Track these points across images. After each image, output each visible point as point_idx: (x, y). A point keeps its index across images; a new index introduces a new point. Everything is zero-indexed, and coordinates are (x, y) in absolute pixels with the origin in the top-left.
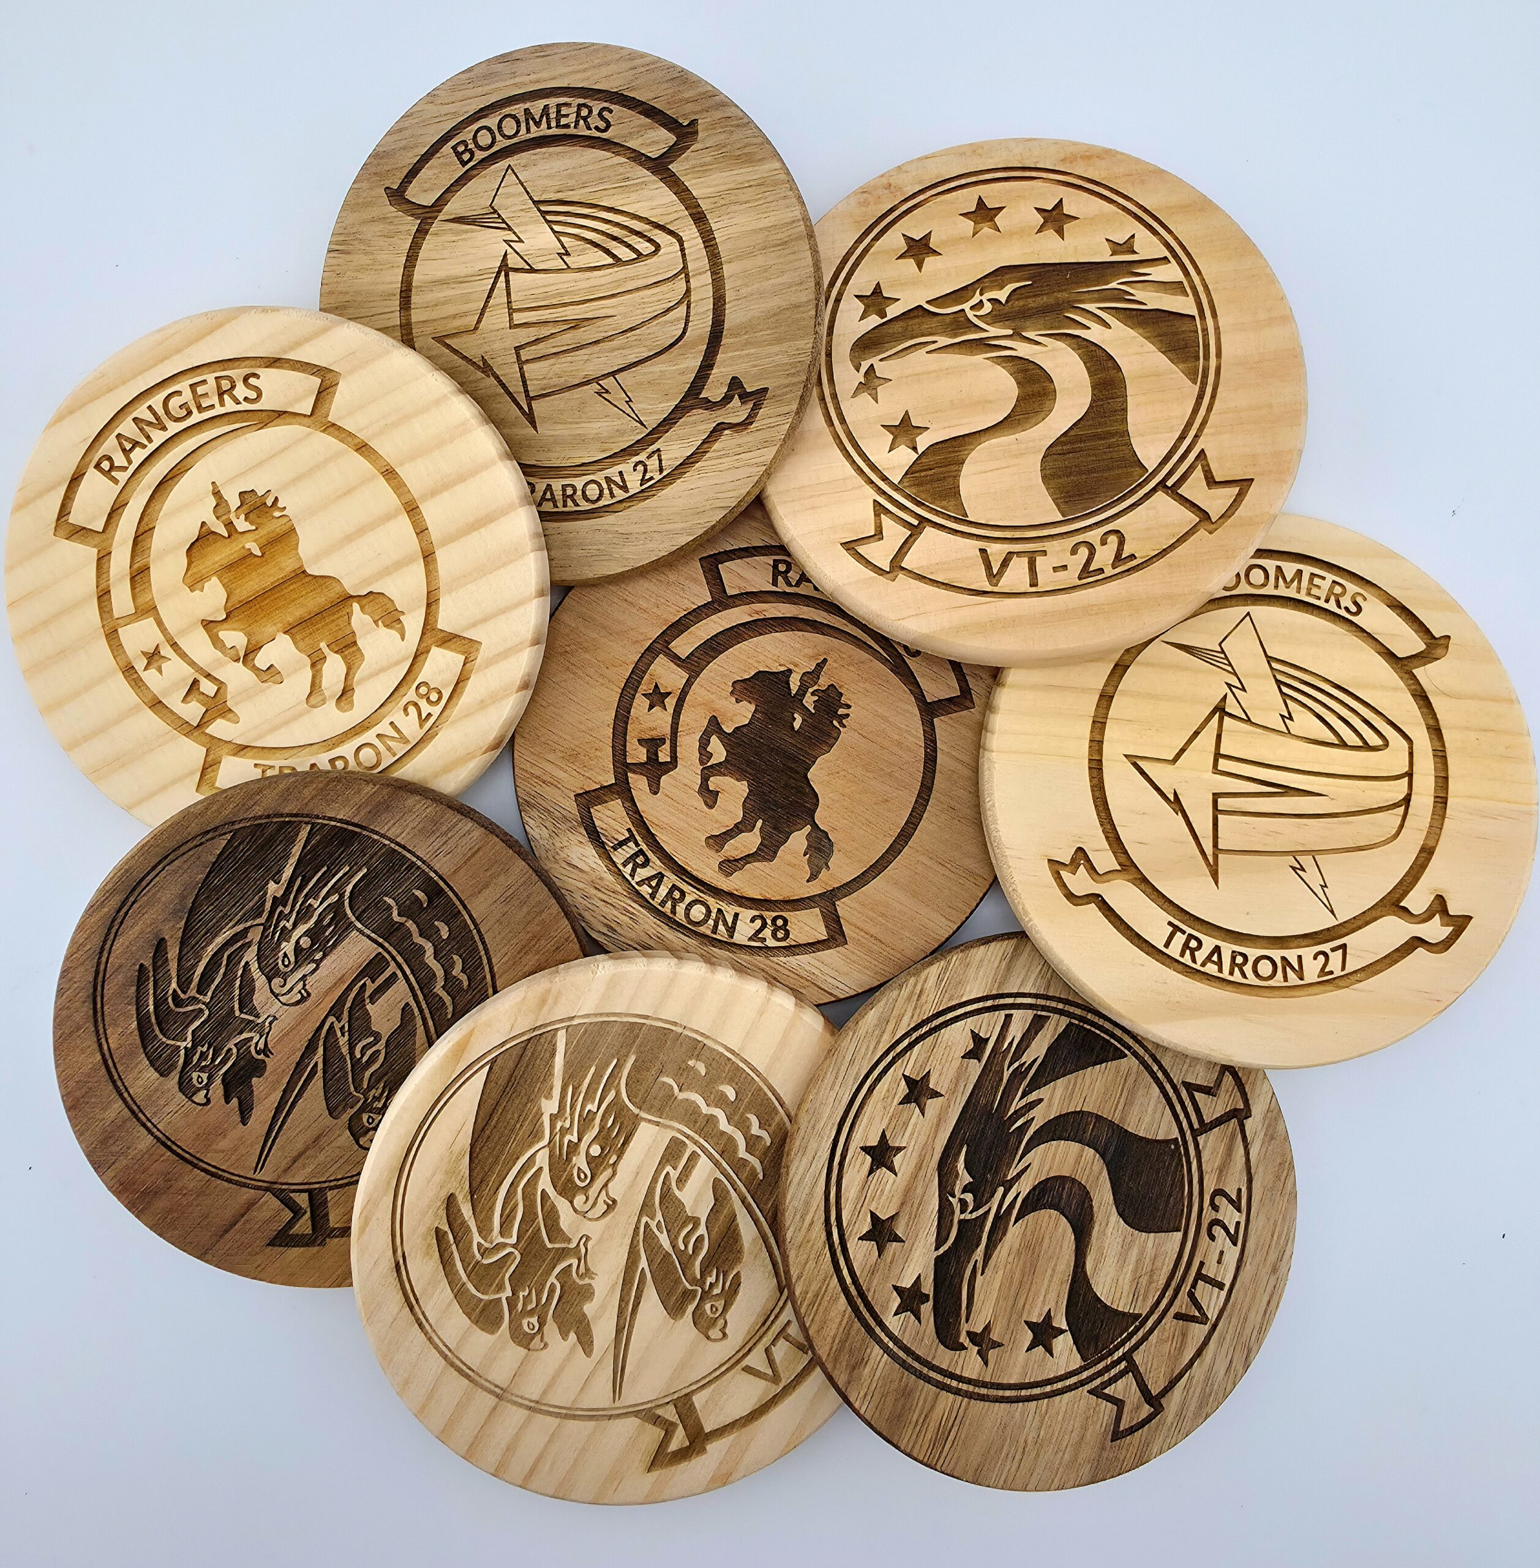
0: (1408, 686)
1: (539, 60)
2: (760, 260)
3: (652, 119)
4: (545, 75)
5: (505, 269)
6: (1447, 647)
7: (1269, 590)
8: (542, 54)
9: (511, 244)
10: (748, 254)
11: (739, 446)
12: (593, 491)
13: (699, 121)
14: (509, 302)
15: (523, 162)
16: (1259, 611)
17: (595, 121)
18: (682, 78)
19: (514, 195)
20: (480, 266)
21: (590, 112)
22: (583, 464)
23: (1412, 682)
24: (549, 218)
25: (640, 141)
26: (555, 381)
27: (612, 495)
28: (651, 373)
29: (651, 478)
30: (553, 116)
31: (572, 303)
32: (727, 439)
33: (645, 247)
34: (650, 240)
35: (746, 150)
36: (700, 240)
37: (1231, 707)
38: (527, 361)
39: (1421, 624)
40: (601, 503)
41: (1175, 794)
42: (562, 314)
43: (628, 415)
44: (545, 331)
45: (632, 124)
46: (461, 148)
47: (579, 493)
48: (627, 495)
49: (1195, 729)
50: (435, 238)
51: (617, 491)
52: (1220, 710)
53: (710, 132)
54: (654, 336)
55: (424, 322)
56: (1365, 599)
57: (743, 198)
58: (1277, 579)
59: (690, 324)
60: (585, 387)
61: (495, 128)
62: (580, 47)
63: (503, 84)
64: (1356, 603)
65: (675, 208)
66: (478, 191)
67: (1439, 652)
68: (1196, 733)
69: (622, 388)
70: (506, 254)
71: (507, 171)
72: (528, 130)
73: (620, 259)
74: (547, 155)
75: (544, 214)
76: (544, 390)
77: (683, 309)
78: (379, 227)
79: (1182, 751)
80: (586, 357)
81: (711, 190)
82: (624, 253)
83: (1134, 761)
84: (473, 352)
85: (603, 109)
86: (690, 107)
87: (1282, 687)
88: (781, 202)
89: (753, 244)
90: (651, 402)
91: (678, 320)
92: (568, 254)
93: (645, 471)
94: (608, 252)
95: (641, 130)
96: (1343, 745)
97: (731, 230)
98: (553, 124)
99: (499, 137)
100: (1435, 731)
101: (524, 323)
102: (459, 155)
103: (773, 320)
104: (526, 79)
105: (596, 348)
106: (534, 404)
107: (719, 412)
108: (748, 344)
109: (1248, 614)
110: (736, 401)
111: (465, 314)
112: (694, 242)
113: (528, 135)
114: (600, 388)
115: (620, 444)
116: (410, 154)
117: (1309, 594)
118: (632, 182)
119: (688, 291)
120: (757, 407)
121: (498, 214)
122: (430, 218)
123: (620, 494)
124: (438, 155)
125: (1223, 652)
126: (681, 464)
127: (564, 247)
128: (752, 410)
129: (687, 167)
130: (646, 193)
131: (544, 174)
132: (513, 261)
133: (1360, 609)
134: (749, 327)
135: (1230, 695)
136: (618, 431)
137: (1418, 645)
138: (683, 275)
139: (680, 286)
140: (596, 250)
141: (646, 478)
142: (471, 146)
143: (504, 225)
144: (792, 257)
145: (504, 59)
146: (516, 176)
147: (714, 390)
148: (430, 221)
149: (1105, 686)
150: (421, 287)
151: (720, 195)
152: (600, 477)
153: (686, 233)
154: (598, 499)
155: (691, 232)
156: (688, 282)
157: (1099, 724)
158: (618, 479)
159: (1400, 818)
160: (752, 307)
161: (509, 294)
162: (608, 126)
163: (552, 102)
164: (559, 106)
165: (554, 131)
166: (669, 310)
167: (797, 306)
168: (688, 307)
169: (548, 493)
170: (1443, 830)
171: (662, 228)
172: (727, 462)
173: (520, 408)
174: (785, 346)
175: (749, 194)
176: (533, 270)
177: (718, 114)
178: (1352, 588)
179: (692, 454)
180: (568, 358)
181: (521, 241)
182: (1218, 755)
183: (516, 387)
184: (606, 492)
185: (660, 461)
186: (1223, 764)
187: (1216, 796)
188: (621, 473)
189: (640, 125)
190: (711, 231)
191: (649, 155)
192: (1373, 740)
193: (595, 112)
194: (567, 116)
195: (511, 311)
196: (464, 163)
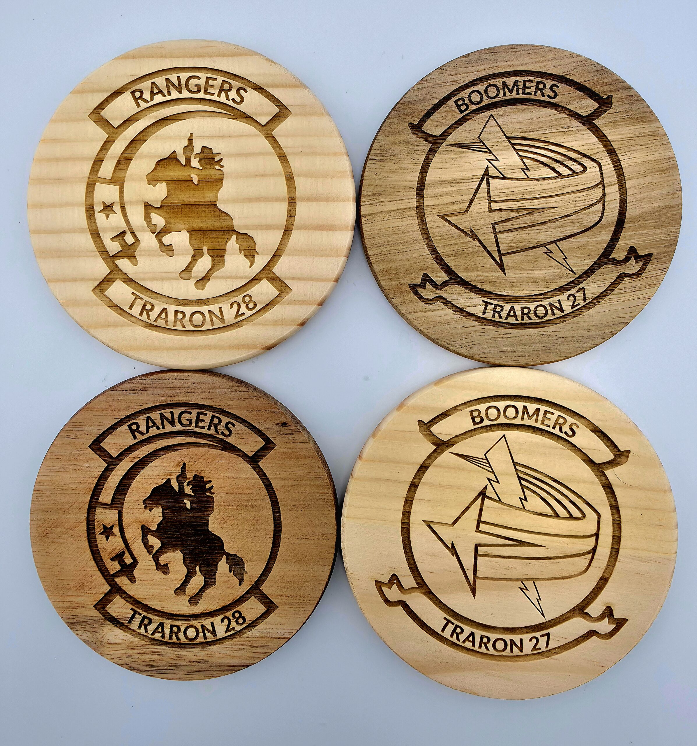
0: (600, 481)
1: (512, 53)
2: (649, 179)
3: (583, 93)
4: (517, 62)
5: (487, 175)
6: (628, 457)
7: (518, 421)
8: (515, 50)
9: (491, 161)
10: (643, 175)
11: (634, 287)
12: (541, 311)
13: (613, 97)
14: (489, 196)
15: (500, 114)
16: (511, 434)
17: (547, 92)
18: (602, 71)
19: (494, 132)
20: (469, 174)
21: (545, 86)
22: (535, 295)
23: (604, 478)
24: (516, 147)
25: (576, 105)
26: (518, 244)
27: (553, 314)
28: (579, 242)
29: (579, 305)
30: (521, 87)
31: (529, 199)
32: (627, 283)
33: (577, 168)
34: (580, 164)
35: (641, 115)
36: (612, 166)
37: (490, 492)
38: (500, 232)
39: (612, 443)
40: (546, 319)
41: (453, 544)
42: (525, 204)
43: (564, 266)
44: (512, 215)
45: (571, 95)
46: (460, 103)
47: (532, 312)
48: (563, 314)
49: (467, 505)
50: (441, 155)
51: (556, 311)
52: (483, 494)
53: (620, 103)
54: (581, 220)
55: (432, 206)
56: (578, 427)
57: (639, 142)
58: (523, 413)
59: (605, 214)
60: (537, 249)
61: (483, 92)
62: (540, 47)
63: (489, 66)
64: (572, 429)
65: (596, 146)
66: (470, 128)
67: (623, 459)
68: (468, 508)
69: (561, 250)
70: (488, 167)
71: (490, 117)
72: (504, 95)
73: (561, 174)
74: (516, 110)
75: (513, 145)
76: (511, 249)
77: (600, 206)
78: (403, 147)
79: (459, 518)
80: (538, 231)
81: (620, 137)
82: (564, 171)
83: (428, 524)
84: (464, 225)
85: (553, 85)
86: (606, 88)
87: (522, 481)
88: (663, 146)
89: (644, 169)
90: (580, 259)
91: (597, 211)
92: (528, 169)
93: (575, 300)
94: (553, 169)
95: (576, 99)
96: (557, 516)
97: (632, 161)
98: (521, 92)
99: (485, 97)
100: (615, 508)
101: (499, 209)
102: (459, 106)
103: (656, 214)
104: (504, 64)
105: (544, 226)
106: (504, 258)
107: (621, 267)
108: (641, 227)
109: (504, 436)
110: (632, 261)
111: (460, 202)
112: (608, 166)
113: (505, 97)
114: (546, 249)
115: (560, 283)
116: (427, 104)
117: (543, 423)
118: (570, 129)
119: (604, 195)
120: (645, 265)
121: (483, 143)
122: (437, 143)
123: (558, 313)
124: (445, 106)
125: (487, 459)
126: (598, 297)
127: (525, 165)
128: (643, 265)
129: (605, 122)
130: (578, 136)
131: (514, 121)
132: (492, 172)
133: (574, 433)
134: (642, 217)
135: (489, 485)
136: (557, 276)
137: (609, 456)
138: (601, 186)
139: (599, 192)
140: (546, 168)
141: (575, 304)
142: (467, 101)
143: (487, 150)
144: (669, 179)
145: (489, 51)
146: (496, 121)
147: (619, 254)
148: (437, 145)
149: (414, 478)
150: (431, 184)
151: (625, 140)
152: (546, 303)
153: (603, 161)
154: (545, 316)
155: (607, 160)
156: (604, 189)
157: (409, 502)
158: (557, 305)
159: (589, 561)
160: (643, 206)
161: (489, 192)
162: (556, 95)
163: (521, 79)
164: (525, 82)
165: (521, 96)
166: (592, 205)
167: (671, 207)
168: (604, 204)
169: (512, 312)
170: (615, 569)
171: (588, 157)
172: (627, 296)
173: (494, 260)
174: (663, 230)
175: (643, 140)
176: (504, 178)
177: (625, 93)
178: (570, 420)
179: (605, 291)
180: (527, 231)
181: (497, 160)
182: (479, 522)
183: (493, 248)
184: (550, 312)
185: (584, 294)
186: (482, 527)
187: (477, 546)
188: (559, 301)
189: (576, 96)
190: (619, 161)
191: (581, 114)
192: (576, 513)
193: (548, 86)
194: (530, 88)
195: (490, 201)
196: (461, 112)
